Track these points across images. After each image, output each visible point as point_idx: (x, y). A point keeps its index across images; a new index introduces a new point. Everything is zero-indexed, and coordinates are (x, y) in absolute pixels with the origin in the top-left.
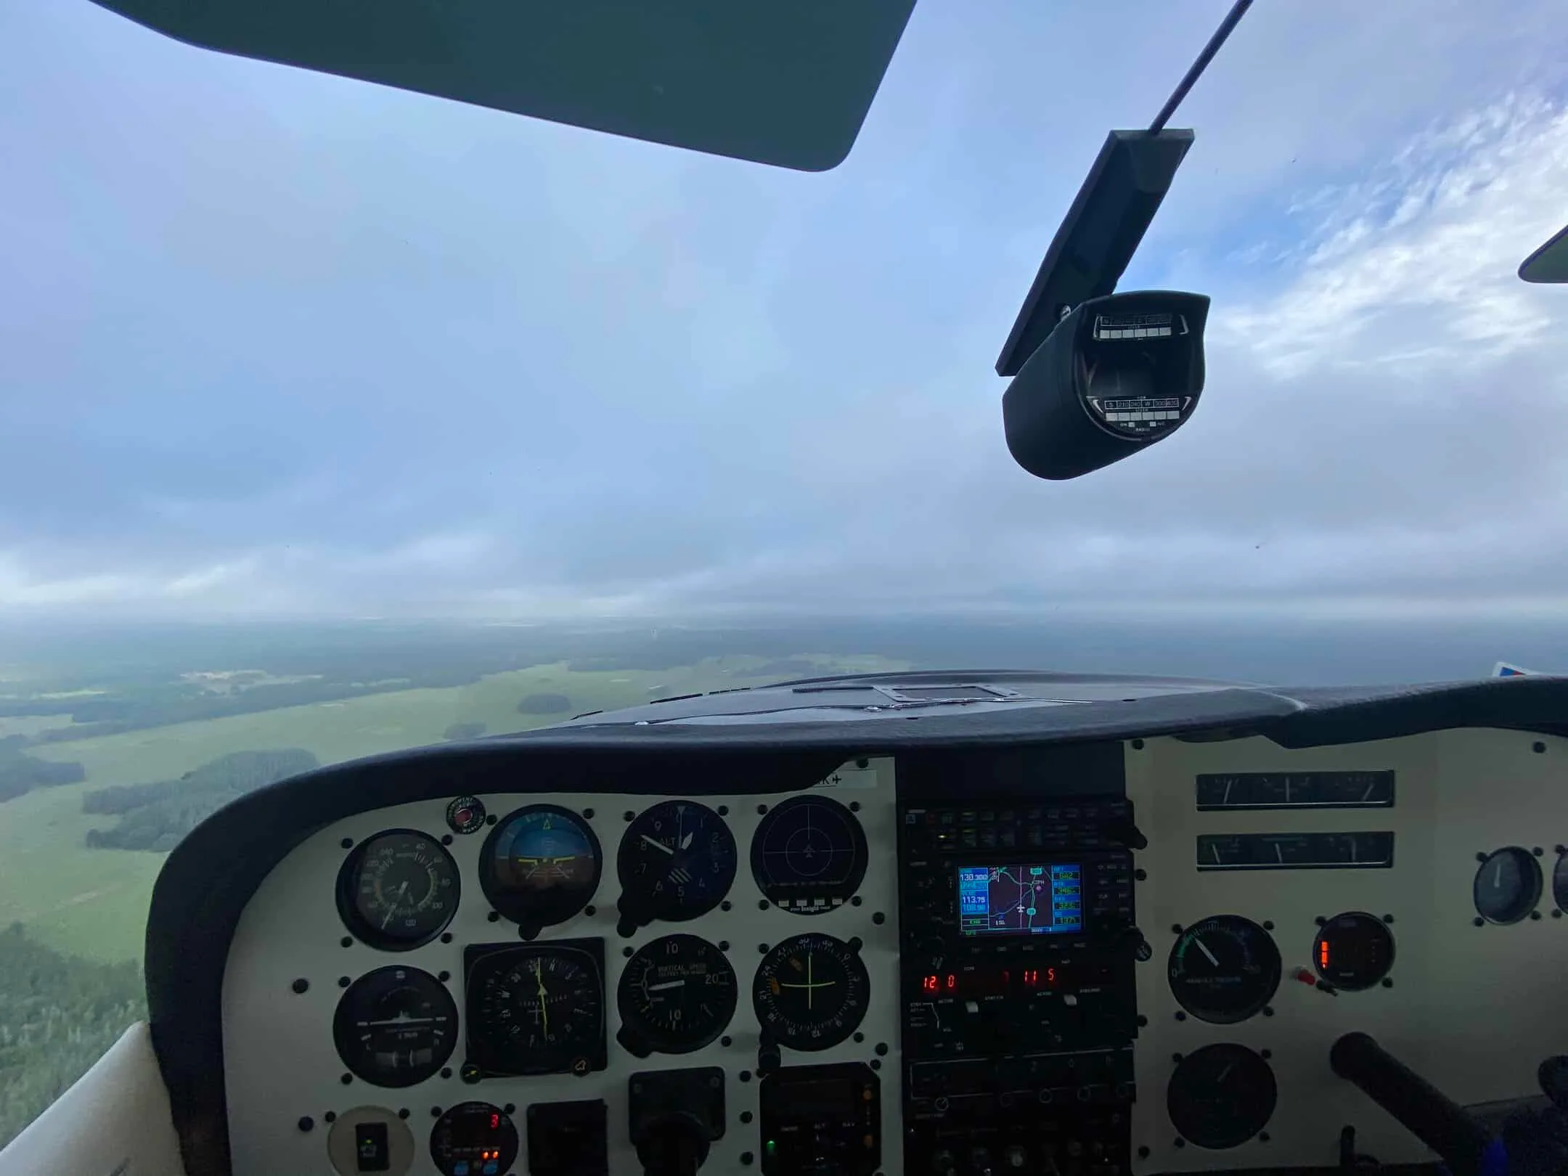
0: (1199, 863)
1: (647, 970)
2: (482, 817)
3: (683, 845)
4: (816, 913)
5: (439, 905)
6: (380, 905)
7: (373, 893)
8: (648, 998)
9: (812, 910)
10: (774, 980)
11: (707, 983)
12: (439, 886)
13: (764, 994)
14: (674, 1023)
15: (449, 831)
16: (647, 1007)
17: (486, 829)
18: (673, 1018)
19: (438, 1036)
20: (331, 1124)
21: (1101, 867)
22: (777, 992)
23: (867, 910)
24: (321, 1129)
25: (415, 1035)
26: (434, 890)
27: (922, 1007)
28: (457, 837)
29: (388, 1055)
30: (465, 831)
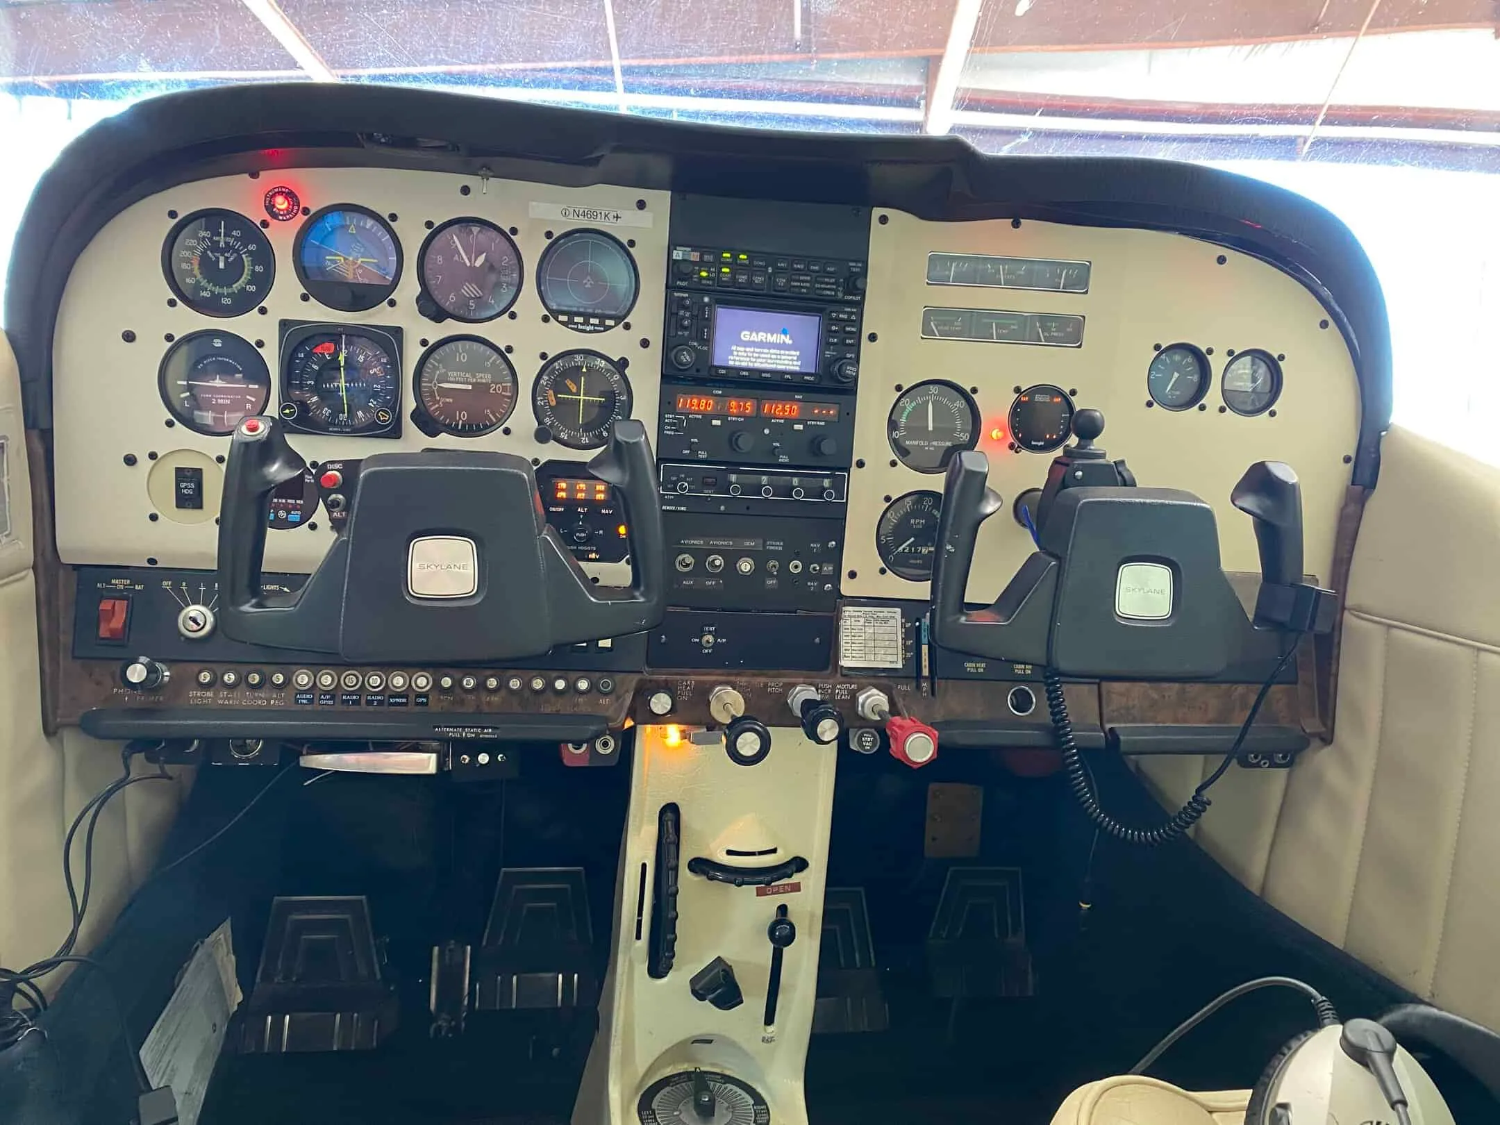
0: (923, 334)
1: (438, 372)
2: (297, 208)
3: (477, 262)
4: (590, 332)
5: (252, 288)
6: (198, 281)
7: (192, 270)
8: (438, 398)
9: (588, 328)
10: (551, 392)
11: (491, 391)
12: (253, 271)
13: (541, 400)
14: (461, 422)
15: (268, 217)
16: (437, 406)
17: (301, 219)
18: (460, 418)
19: (251, 402)
20: (154, 461)
21: (834, 315)
22: (553, 403)
23: (637, 334)
24: (145, 464)
25: (228, 402)
26: (247, 274)
27: (675, 419)
28: (273, 222)
29: (205, 414)
30: (281, 218)
